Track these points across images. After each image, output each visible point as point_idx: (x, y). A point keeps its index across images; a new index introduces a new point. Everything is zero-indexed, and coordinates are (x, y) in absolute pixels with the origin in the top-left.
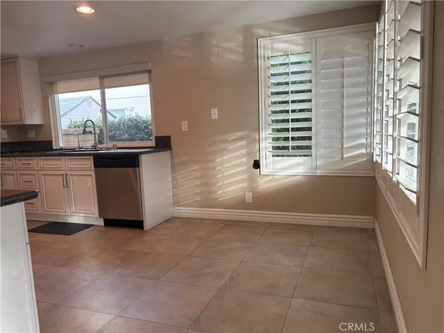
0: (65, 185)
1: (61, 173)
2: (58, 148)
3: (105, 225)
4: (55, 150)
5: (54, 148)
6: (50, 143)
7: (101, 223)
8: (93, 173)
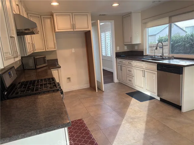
0: (144, 76)
1: (142, 69)
2: (146, 55)
3: (160, 100)
4: (145, 56)
5: (144, 55)
6: (143, 52)
7: (159, 99)
8: (156, 73)
